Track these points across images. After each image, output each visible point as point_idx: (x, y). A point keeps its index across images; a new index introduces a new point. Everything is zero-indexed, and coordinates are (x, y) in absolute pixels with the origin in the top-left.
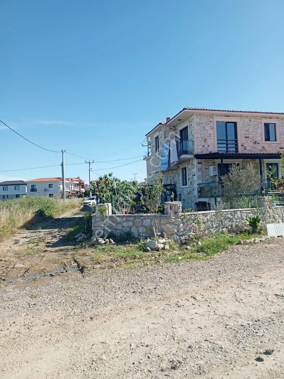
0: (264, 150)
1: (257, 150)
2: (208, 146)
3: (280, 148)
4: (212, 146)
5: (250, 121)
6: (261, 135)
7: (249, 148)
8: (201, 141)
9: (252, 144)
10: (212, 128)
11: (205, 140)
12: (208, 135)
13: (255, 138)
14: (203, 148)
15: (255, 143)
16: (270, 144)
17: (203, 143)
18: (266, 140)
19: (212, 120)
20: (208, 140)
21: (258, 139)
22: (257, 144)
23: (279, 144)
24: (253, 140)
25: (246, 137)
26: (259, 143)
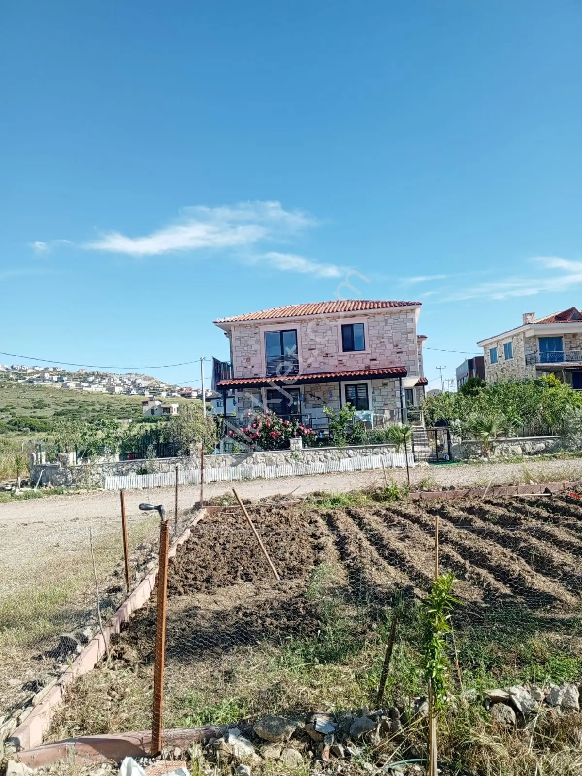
0: (341, 365)
1: (331, 366)
2: (253, 367)
3: (371, 360)
4: (258, 366)
5: (318, 325)
6: (337, 343)
7: (314, 365)
8: (242, 361)
9: (321, 359)
10: (258, 342)
11: (248, 360)
12: (253, 352)
13: (326, 348)
14: (246, 370)
15: (327, 356)
16: (352, 356)
17: (245, 364)
18: (344, 350)
19: (257, 331)
20: (252, 358)
21: (331, 351)
22: (328, 358)
23: (369, 354)
24: (322, 352)
25: (310, 350)
26: (332, 356)
